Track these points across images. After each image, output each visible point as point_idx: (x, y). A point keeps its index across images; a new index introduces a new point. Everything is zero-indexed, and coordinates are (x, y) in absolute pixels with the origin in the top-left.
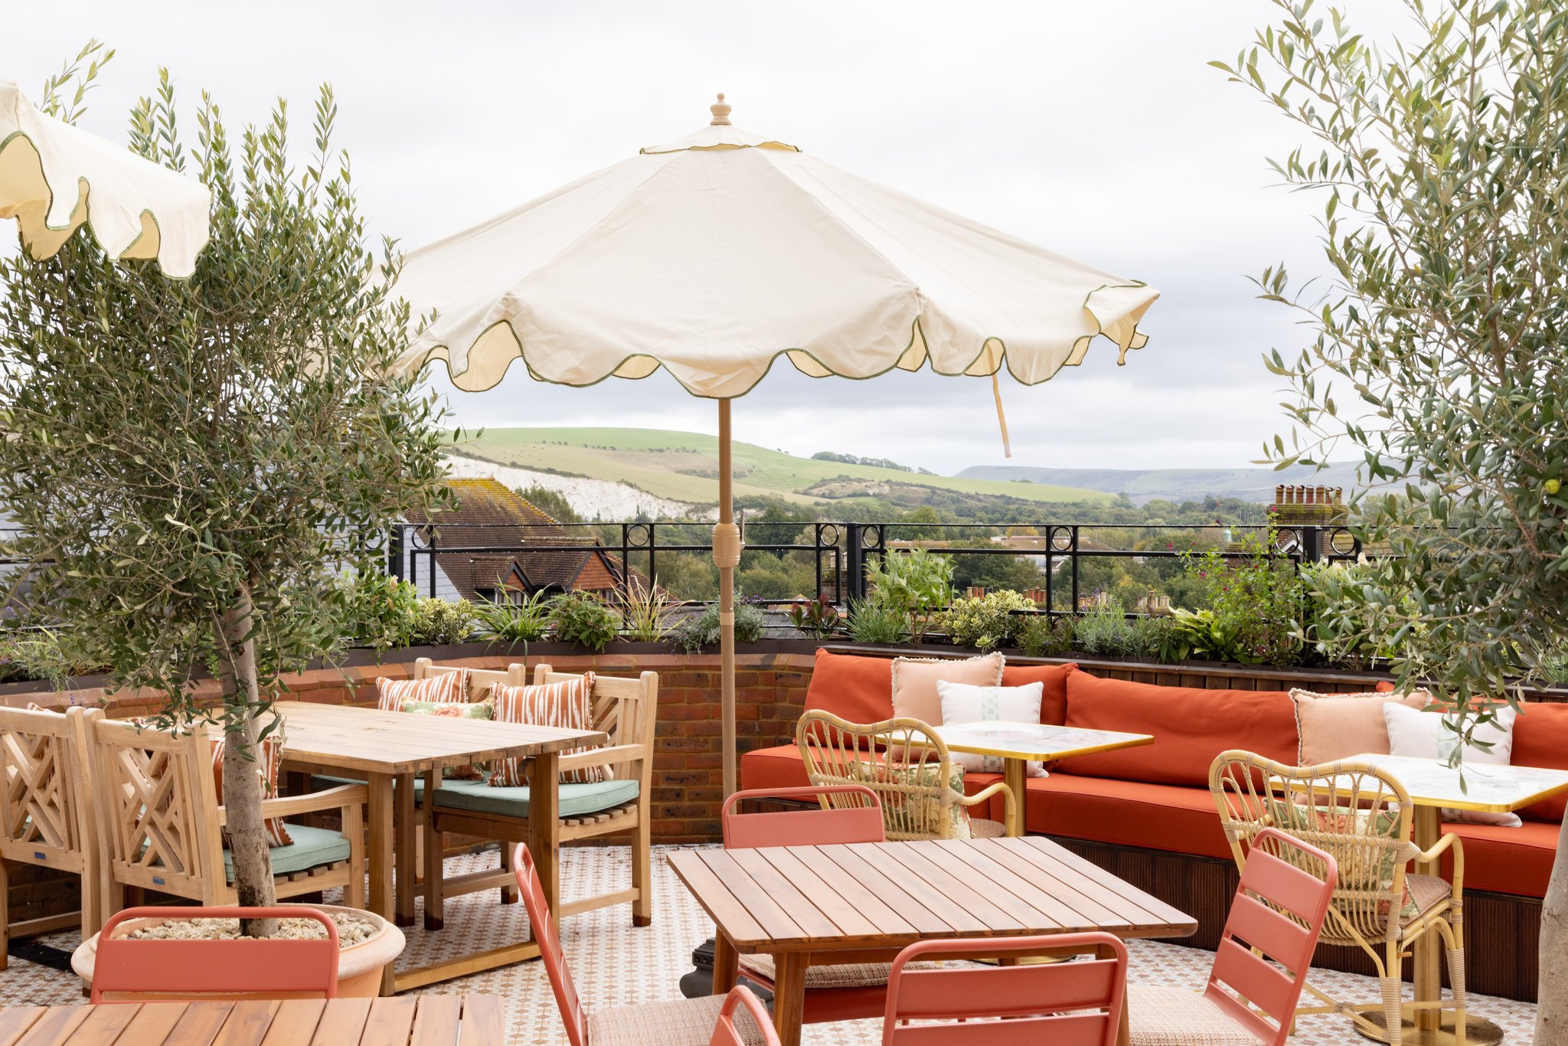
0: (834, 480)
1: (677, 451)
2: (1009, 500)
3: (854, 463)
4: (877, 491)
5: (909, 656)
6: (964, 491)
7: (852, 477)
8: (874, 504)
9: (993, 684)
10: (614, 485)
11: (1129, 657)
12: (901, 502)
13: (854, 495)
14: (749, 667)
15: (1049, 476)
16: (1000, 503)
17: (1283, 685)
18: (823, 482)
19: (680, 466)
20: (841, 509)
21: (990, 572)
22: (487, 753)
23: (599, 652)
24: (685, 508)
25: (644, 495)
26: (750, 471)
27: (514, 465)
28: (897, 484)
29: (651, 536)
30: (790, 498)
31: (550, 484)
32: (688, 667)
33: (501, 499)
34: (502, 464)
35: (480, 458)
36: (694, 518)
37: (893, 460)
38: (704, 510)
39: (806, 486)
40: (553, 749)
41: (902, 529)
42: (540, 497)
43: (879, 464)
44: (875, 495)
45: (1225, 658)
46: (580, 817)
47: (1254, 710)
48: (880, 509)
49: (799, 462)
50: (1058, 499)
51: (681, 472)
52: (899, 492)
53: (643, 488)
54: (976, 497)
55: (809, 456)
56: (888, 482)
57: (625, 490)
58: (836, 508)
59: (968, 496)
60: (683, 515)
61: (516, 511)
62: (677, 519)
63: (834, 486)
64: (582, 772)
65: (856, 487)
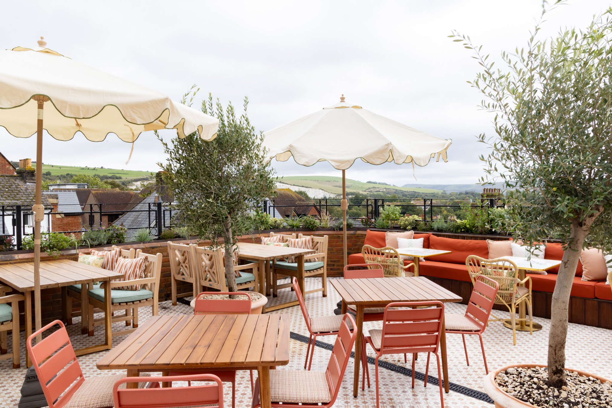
0: (372, 188)
1: (333, 181)
2: (415, 192)
3: (377, 184)
4: (382, 190)
5: (390, 231)
6: (404, 190)
8: (382, 194)
9: (411, 238)
10: (318, 190)
11: (445, 232)
12: (388, 193)
13: (377, 191)
14: (350, 234)
15: (425, 186)
16: (413, 193)
17: (485, 239)
18: (369, 188)
19: (334, 185)
20: (374, 195)
21: (411, 210)
22: (287, 255)
23: (314, 231)
24: (335, 195)
27: (294, 185)
28: (387, 189)
29: (326, 202)
30: (361, 192)
31: (303, 189)
32: (336, 234)
33: (291, 193)
35: (286, 184)
36: (338, 197)
37: (386, 183)
38: (340, 196)
40: (303, 254)
41: (388, 200)
42: (301, 193)
43: (383, 184)
45: (470, 232)
46: (310, 271)
47: (477, 245)
48: (383, 195)
49: (363, 184)
50: (428, 192)
52: (388, 191)
54: (407, 192)
55: (365, 182)
56: (385, 188)
57: (321, 191)
58: (372, 195)
59: (405, 192)
61: (295, 196)
62: (334, 198)
64: (310, 260)
65: (377, 189)
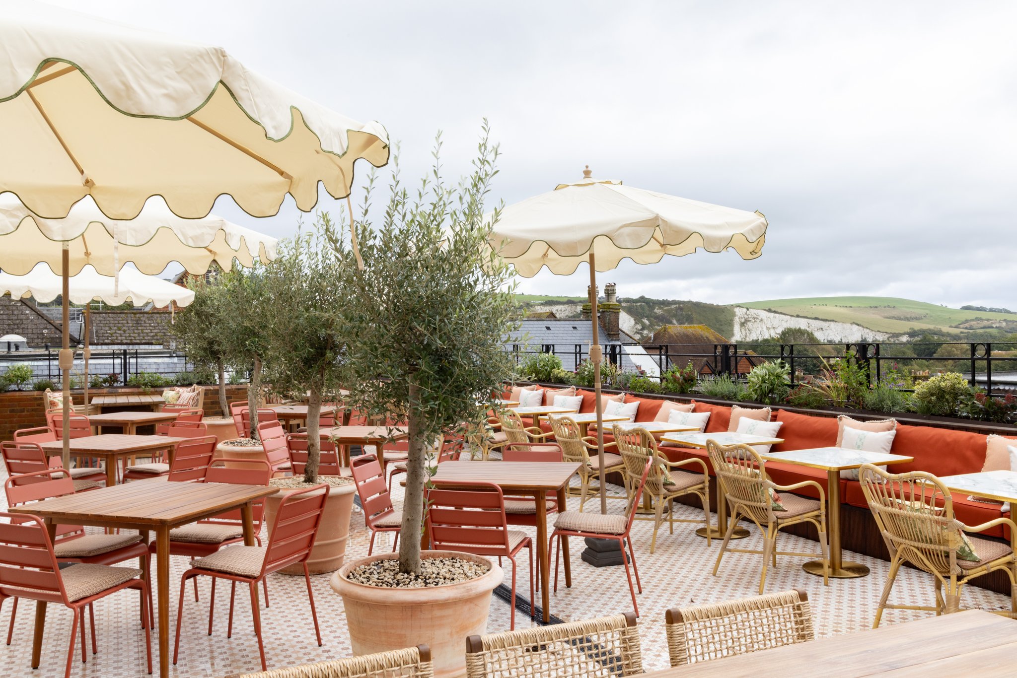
0: (973, 320)
1: (885, 307)
3: (985, 311)
4: (998, 325)
7: (984, 318)
8: (994, 332)
10: (849, 325)
13: (984, 328)
18: (967, 321)
19: (886, 315)
20: (975, 335)
24: (887, 336)
25: (865, 329)
26: (925, 316)
27: (798, 316)
28: (1010, 321)
30: (945, 329)
34: (792, 316)
36: (892, 340)
37: (1009, 309)
39: (957, 323)
41: (1001, 345)
42: (800, 332)
43: (1000, 311)
44: (996, 327)
48: (998, 335)
49: (953, 311)
51: (887, 318)
52: (1011, 325)
53: (865, 326)
55: (959, 308)
56: (1005, 320)
57: (855, 327)
58: (972, 335)
60: (886, 339)
62: (883, 341)
63: (973, 323)
65: (985, 323)
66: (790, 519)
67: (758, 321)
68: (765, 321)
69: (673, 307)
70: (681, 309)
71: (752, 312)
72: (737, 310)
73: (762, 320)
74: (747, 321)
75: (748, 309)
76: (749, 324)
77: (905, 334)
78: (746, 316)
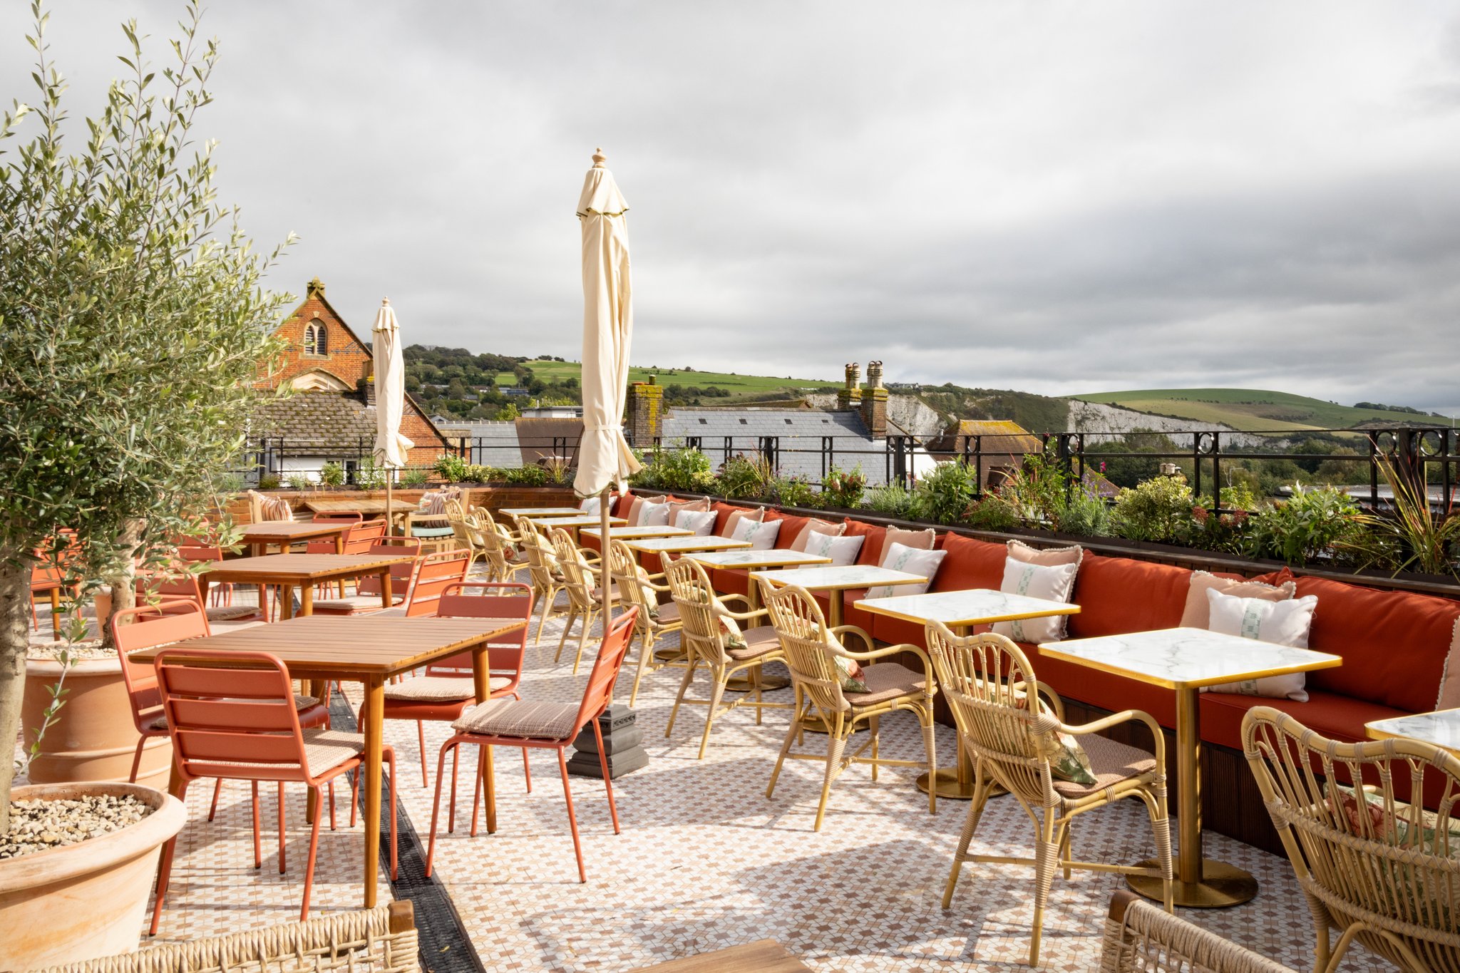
0: (1370, 421)
1: (1260, 403)
3: (1384, 409)
7: (1383, 418)
19: (1261, 413)
25: (1236, 432)
26: (1311, 416)
27: (1150, 413)
28: (1415, 423)
31: (1155, 424)
36: (1269, 446)
37: (1413, 407)
39: (1351, 425)
43: (1402, 410)
51: (1265, 417)
53: (1234, 427)
55: (1352, 404)
60: (1261, 445)
62: (1258, 447)
65: (1386, 425)
66: (874, 707)
67: (1099, 418)
68: (1108, 419)
69: (989, 398)
70: (1000, 402)
71: (1091, 406)
72: (1072, 404)
73: (1103, 418)
74: (1084, 418)
75: (1086, 403)
76: (1088, 423)
77: (1285, 438)
78: (1083, 412)
